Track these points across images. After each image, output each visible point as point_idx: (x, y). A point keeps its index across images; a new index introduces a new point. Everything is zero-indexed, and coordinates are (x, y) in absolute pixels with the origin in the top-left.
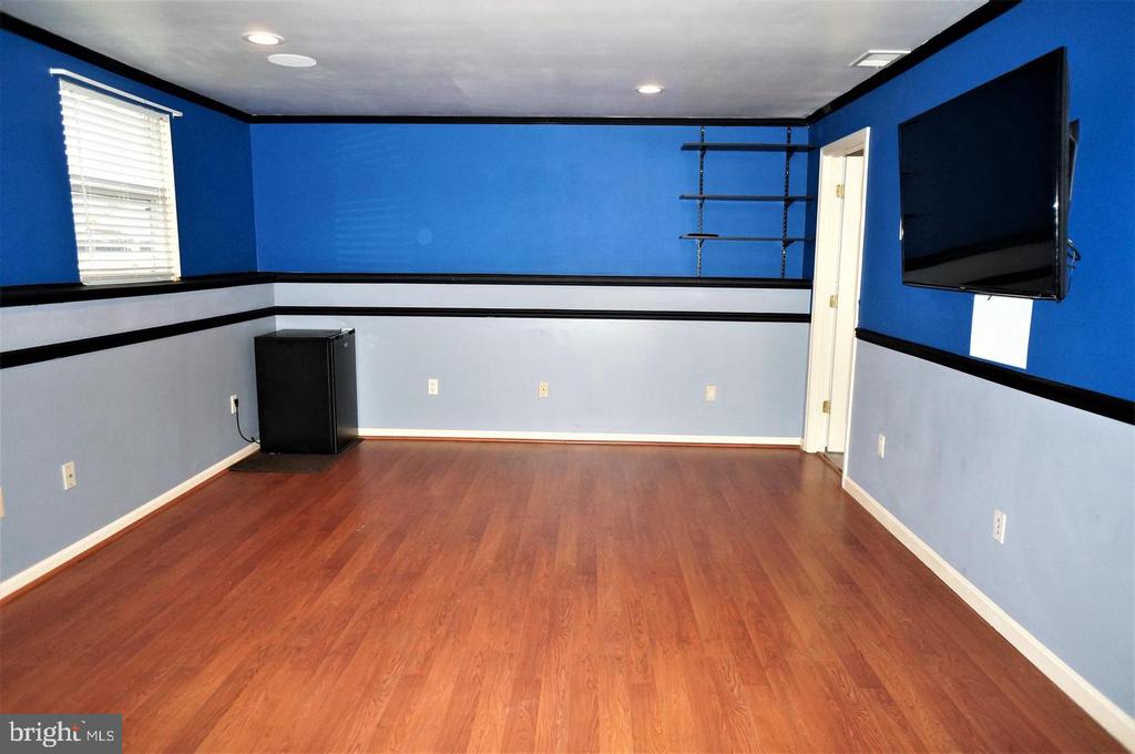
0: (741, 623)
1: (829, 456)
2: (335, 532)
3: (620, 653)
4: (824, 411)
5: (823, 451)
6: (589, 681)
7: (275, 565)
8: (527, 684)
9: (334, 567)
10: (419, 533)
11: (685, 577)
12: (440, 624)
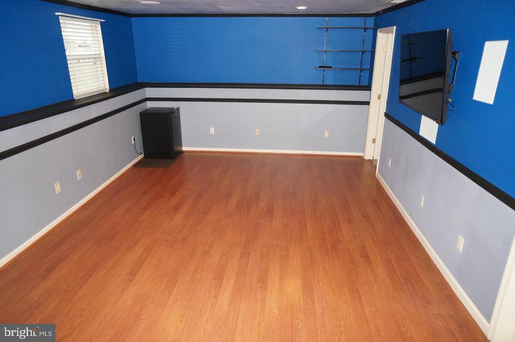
0: (324, 233)
1: (374, 161)
2: (176, 195)
3: (279, 244)
4: (373, 143)
5: (372, 159)
6: (267, 253)
7: (155, 208)
8: (245, 254)
9: (177, 209)
10: (208, 194)
11: (306, 215)
12: (216, 232)
